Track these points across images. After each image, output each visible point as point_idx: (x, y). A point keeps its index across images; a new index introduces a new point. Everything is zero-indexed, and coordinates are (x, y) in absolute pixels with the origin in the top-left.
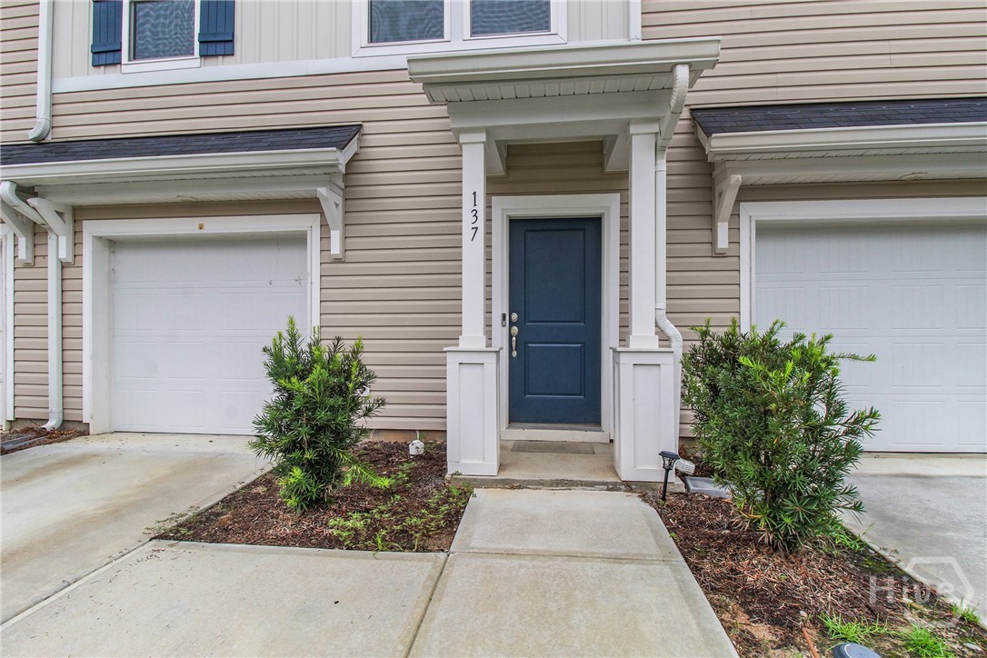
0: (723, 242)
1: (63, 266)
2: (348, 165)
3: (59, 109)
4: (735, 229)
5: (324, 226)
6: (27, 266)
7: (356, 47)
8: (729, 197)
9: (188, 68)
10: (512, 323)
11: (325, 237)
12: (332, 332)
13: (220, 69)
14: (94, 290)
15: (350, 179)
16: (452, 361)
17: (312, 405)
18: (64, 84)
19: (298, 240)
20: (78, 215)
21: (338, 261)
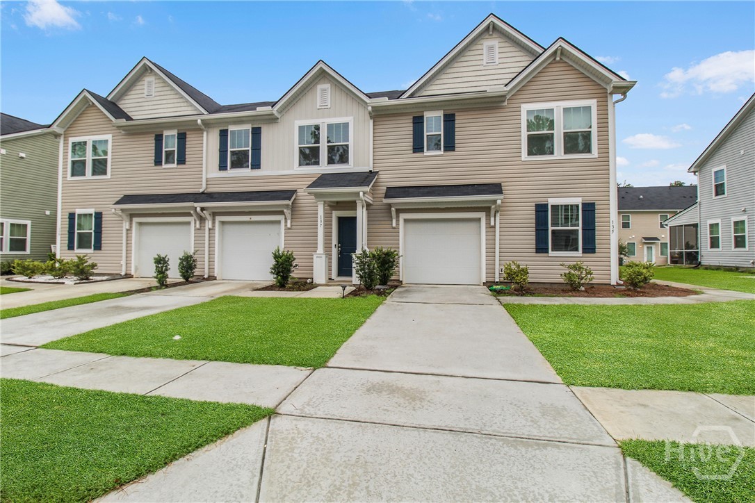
0: (394, 225)
1: (210, 229)
2: (292, 203)
3: (209, 183)
4: (398, 221)
5: (286, 219)
6: (199, 229)
7: (295, 167)
8: (394, 214)
9: (246, 172)
10: (339, 247)
11: (286, 222)
12: (286, 250)
13: (256, 173)
14: (219, 236)
15: (294, 208)
16: (315, 257)
17: (282, 264)
18: (211, 175)
19: (279, 222)
20: (214, 214)
21: (289, 229)
